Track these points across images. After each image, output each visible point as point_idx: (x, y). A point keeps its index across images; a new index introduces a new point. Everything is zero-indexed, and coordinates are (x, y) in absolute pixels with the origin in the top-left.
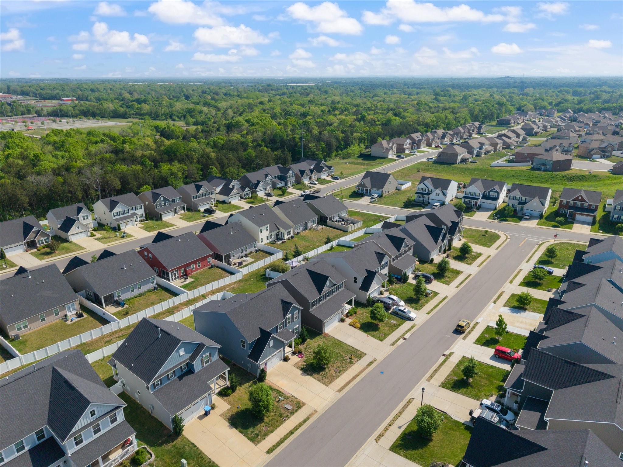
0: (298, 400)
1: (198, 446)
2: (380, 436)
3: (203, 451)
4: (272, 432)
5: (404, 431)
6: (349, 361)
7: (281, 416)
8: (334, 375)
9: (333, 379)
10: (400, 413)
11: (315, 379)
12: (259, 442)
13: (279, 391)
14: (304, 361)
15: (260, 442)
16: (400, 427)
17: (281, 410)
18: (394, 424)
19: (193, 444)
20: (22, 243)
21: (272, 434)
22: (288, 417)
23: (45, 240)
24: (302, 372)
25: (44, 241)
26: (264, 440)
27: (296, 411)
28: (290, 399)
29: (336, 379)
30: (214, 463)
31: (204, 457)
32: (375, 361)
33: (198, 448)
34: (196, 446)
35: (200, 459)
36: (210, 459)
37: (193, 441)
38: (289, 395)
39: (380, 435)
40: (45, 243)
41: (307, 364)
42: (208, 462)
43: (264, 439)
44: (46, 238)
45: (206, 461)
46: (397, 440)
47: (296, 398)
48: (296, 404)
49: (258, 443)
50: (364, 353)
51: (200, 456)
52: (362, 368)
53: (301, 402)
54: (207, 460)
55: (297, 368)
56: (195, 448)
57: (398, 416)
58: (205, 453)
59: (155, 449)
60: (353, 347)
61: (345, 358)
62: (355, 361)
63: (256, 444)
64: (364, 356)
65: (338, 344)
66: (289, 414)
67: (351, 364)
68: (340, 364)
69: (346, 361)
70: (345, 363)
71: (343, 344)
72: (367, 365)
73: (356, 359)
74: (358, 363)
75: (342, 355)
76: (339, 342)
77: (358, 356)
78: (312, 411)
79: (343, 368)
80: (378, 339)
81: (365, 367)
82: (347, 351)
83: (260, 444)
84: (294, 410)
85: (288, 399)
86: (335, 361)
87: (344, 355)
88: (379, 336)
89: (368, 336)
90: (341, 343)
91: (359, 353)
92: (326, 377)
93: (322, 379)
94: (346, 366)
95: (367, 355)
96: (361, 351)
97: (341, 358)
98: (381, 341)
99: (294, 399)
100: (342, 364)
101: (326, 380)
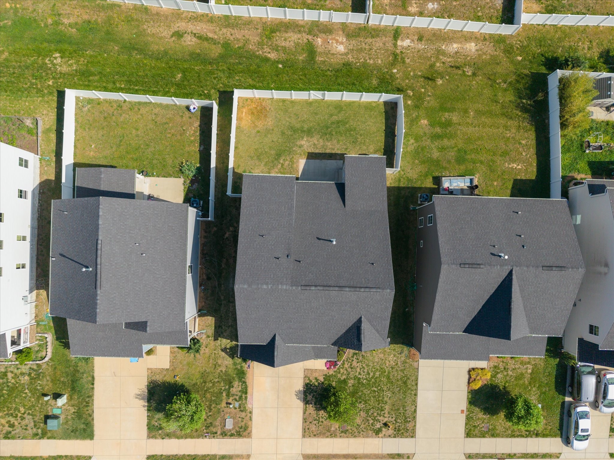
0: (250, 423)
1: (95, 386)
3: (96, 397)
4: (178, 438)
6: (378, 426)
7: (209, 427)
8: (333, 429)
9: (324, 434)
11: (304, 413)
12: (154, 437)
13: (246, 390)
14: (326, 375)
15: (156, 438)
17: (219, 418)
19: (93, 378)
21: (176, 440)
22: (214, 435)
24: (302, 389)
26: (161, 440)
27: (232, 435)
28: (243, 414)
29: (328, 437)
30: (93, 419)
31: (90, 405)
32: (408, 458)
33: (93, 388)
34: (93, 384)
35: (85, 403)
36: (93, 411)
37: (96, 375)
38: (249, 406)
41: (323, 383)
42: (89, 414)
43: (163, 439)
45: (88, 410)
47: (251, 419)
48: (241, 428)
49: (152, 437)
50: (414, 433)
51: (87, 400)
52: (376, 452)
53: (249, 429)
54: (90, 411)
55: (305, 377)
56: (91, 386)
58: (95, 401)
59: (58, 346)
60: (415, 411)
61: (381, 418)
62: (385, 435)
63: (150, 437)
64: (407, 437)
65: (407, 386)
66: (219, 433)
67: (374, 434)
68: (360, 422)
69: (375, 422)
70: (370, 424)
71: (413, 393)
72: (388, 454)
73: (391, 431)
74: (385, 440)
75: (383, 411)
76: (413, 383)
77: (399, 430)
78: (245, 453)
79: (356, 430)
80: (467, 429)
81: (382, 454)
82: (398, 409)
83: (152, 441)
84: (229, 433)
85: (242, 411)
86: (361, 412)
87: (386, 411)
88: (476, 424)
89: (462, 411)
90: (412, 388)
91: (410, 426)
92: (320, 423)
93: (310, 423)
94: (363, 431)
95: (414, 439)
96: (415, 426)
97: (375, 414)
98: (466, 436)
99: (248, 417)
100: (364, 422)
101: (313, 428)
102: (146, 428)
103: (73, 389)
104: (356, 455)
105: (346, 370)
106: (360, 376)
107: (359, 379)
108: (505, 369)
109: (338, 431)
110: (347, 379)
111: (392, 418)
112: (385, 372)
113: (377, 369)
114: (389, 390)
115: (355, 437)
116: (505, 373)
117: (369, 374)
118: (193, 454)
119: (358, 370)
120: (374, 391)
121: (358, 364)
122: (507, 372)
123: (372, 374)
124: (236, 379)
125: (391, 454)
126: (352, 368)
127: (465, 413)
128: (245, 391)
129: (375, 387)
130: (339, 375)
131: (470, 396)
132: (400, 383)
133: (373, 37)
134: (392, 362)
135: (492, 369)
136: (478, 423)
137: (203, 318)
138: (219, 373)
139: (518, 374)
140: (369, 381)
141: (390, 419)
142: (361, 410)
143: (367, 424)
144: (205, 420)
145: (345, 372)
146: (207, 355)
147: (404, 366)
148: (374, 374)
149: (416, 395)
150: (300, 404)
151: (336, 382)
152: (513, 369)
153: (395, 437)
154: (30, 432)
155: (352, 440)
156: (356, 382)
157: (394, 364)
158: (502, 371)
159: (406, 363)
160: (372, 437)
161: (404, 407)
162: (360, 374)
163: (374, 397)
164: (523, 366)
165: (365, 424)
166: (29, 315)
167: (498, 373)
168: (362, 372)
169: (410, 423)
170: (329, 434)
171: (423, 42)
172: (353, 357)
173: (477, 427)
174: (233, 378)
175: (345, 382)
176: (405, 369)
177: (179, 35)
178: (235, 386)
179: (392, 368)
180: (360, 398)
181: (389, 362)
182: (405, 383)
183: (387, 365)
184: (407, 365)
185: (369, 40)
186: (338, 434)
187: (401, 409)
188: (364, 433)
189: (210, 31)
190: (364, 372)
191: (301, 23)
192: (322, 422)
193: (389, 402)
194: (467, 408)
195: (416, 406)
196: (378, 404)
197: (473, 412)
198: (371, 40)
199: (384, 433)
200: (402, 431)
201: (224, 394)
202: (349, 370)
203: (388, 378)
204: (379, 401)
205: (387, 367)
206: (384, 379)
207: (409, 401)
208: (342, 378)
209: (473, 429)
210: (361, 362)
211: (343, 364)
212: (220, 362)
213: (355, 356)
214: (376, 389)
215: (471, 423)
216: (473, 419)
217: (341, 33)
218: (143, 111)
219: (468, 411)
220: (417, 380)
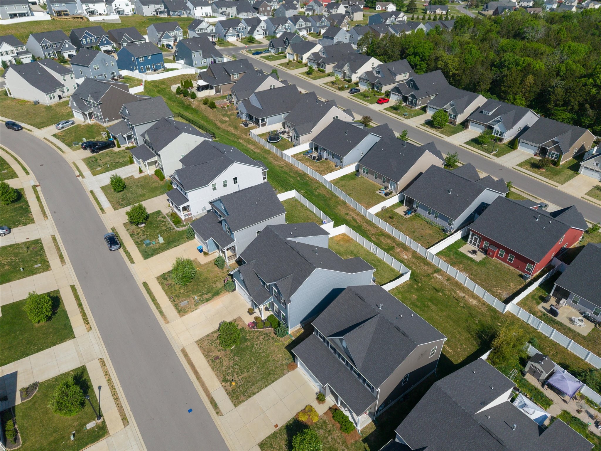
0: (190, 312)
2: (103, 365)
4: (163, 288)
5: (93, 390)
6: (229, 378)
7: (177, 296)
8: (211, 354)
9: (205, 351)
10: (117, 399)
11: (212, 333)
13: (209, 300)
14: (243, 328)
15: (158, 280)
16: (100, 388)
17: (184, 298)
18: (107, 384)
19: (178, 245)
20: (538, 145)
22: (173, 301)
23: (557, 155)
25: (554, 156)
27: (177, 309)
28: (194, 306)
29: (203, 354)
32: (217, 413)
36: (160, 253)
37: (181, 245)
38: (200, 306)
39: (105, 365)
40: (554, 158)
42: (158, 252)
43: (159, 283)
44: (558, 154)
45: (160, 251)
46: (89, 377)
48: (184, 310)
50: (238, 404)
51: (165, 249)
52: (209, 389)
53: (186, 314)
55: (235, 319)
56: (173, 247)
57: (114, 394)
58: (166, 252)
60: (255, 394)
61: (236, 376)
62: (225, 386)
63: (158, 278)
64: (232, 402)
65: (268, 376)
66: (175, 303)
67: (222, 379)
68: (225, 365)
69: (231, 374)
70: (227, 372)
71: (266, 383)
72: (212, 397)
73: (230, 389)
74: (222, 389)
75: (242, 373)
76: (273, 379)
77: (234, 393)
78: (169, 320)
79: (218, 367)
80: (266, 441)
81: (210, 394)
82: (249, 382)
83: (156, 280)
84: (177, 307)
85: (195, 305)
86: (233, 361)
87: (242, 376)
88: (274, 446)
89: (276, 426)
90: (269, 381)
91: (242, 397)
92: (211, 345)
93: (208, 340)
94: (220, 371)
95: (234, 407)
96: (244, 401)
97: (236, 370)
98: (260, 444)
99: (192, 310)
100: (226, 367)
101: (205, 343)
102: (162, 274)
103: (168, 243)
104: (201, 377)
105: (254, 336)
106: (255, 345)
107: (253, 346)
108: (329, 431)
109: (211, 357)
110: (249, 340)
111: (241, 382)
112: (268, 358)
113: (266, 352)
114: (258, 368)
115: (213, 369)
116: (327, 435)
117: (260, 349)
118: (156, 298)
119: (259, 342)
120: (251, 360)
121: (262, 340)
122: (329, 435)
123: (261, 351)
124: (212, 294)
125: (213, 400)
126: (257, 338)
127: (277, 428)
128: (207, 300)
129: (254, 359)
130: (248, 334)
131: (291, 422)
132: (267, 371)
133: (424, 264)
134: (277, 358)
135: (322, 421)
136: (276, 446)
137: (236, 264)
138: (211, 286)
139: (334, 447)
140: (256, 352)
141: (239, 381)
142: (234, 360)
143: (226, 370)
144: (180, 293)
145: (252, 336)
146: (218, 275)
147: (280, 366)
148: (262, 352)
149: (266, 386)
150: (217, 327)
151: (243, 336)
152: (334, 439)
153: (228, 394)
154: (138, 240)
155: (209, 369)
156: (250, 346)
157: (277, 360)
158: (326, 431)
159: (283, 366)
160: (219, 379)
161: (253, 384)
162: (257, 344)
163: (248, 362)
164: (342, 446)
165: (225, 369)
166: (197, 214)
167: (323, 429)
168: (258, 345)
169: (244, 397)
170: (206, 354)
171: (448, 282)
172: (264, 334)
173: (272, 448)
174: (212, 292)
175: (246, 340)
176: (278, 368)
177: (347, 214)
178: (208, 295)
179: (273, 360)
180: (241, 355)
181: (276, 356)
182: (269, 374)
183: (273, 356)
184: (282, 367)
185: (421, 264)
186: (209, 359)
187: (250, 384)
188: (219, 373)
189: (359, 220)
190: (259, 346)
191: (397, 240)
192: (212, 345)
193: (250, 373)
194: (281, 428)
195: (258, 392)
196: (244, 368)
197: (281, 435)
198: (422, 264)
199: (226, 385)
200: (235, 396)
201: (200, 294)
202: (255, 337)
203: (265, 362)
204: (247, 366)
205: (272, 357)
206: (263, 361)
207: (258, 385)
208: (247, 337)
209: (269, 445)
210: (265, 340)
211: (256, 332)
212: (217, 283)
213: (265, 335)
214: (253, 360)
215: (272, 440)
216: (276, 439)
217: (411, 253)
218: (308, 212)
219: (280, 430)
220: (276, 379)
